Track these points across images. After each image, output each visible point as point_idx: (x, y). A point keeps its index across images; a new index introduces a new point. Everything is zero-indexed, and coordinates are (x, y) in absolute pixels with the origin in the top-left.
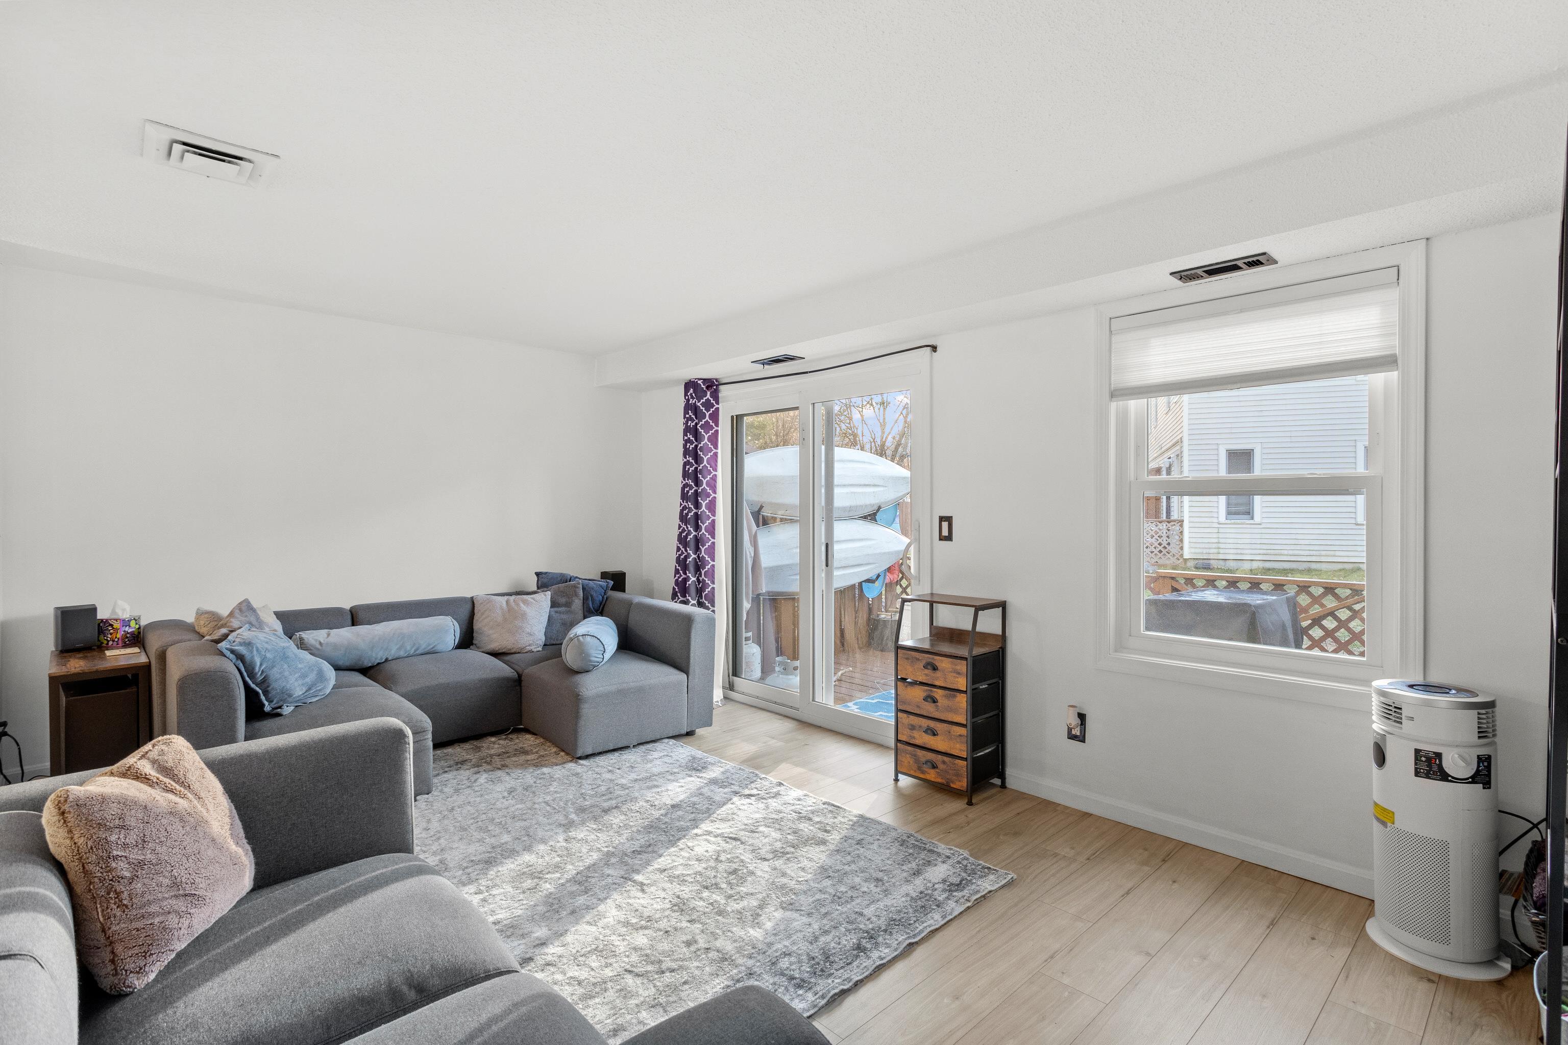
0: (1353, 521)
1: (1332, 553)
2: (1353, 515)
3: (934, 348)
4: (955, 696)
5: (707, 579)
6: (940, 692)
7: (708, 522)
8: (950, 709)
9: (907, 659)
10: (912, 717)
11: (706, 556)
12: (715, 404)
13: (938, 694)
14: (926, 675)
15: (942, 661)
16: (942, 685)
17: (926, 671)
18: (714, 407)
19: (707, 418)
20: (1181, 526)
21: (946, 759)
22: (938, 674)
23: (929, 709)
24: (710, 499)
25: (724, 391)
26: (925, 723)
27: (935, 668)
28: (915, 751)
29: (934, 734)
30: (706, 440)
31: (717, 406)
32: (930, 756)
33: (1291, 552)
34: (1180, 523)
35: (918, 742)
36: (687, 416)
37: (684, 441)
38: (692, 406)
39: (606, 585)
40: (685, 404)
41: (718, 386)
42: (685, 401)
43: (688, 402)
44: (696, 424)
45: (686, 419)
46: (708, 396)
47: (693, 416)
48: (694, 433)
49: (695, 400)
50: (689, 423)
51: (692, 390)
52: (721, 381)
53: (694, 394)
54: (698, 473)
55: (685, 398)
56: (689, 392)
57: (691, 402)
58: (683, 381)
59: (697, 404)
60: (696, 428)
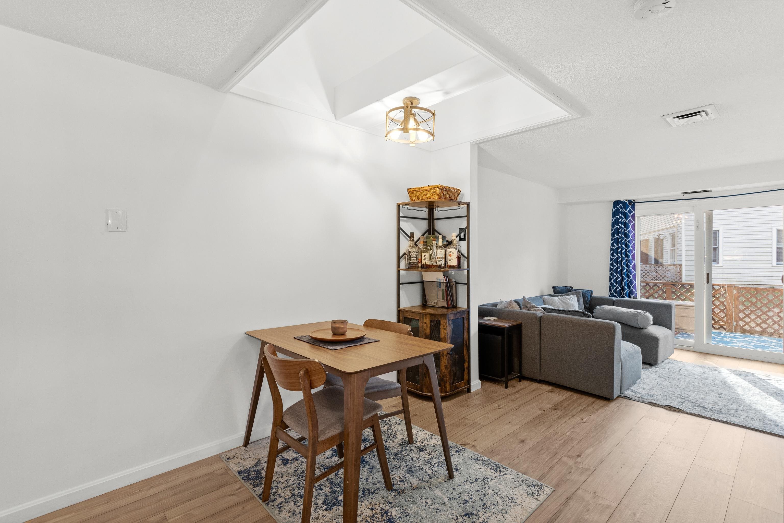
0: (771, 265)
1: (760, 280)
2: (770, 262)
5: (634, 289)
7: (632, 264)
11: (633, 279)
12: (633, 211)
18: (633, 213)
19: (630, 217)
20: (681, 267)
24: (633, 254)
25: (637, 206)
30: (630, 228)
31: (634, 212)
33: (738, 280)
34: (680, 266)
36: (617, 216)
37: (615, 228)
38: (622, 212)
39: (590, 292)
40: (614, 211)
41: (634, 203)
42: (614, 210)
43: (617, 210)
44: (624, 220)
45: (615, 218)
46: (630, 208)
47: (623, 217)
48: (623, 224)
49: (623, 209)
50: (620, 220)
51: (621, 205)
52: (636, 201)
53: (622, 207)
54: (627, 242)
55: (614, 209)
56: (619, 206)
57: (621, 210)
58: (613, 201)
59: (626, 211)
60: (625, 222)
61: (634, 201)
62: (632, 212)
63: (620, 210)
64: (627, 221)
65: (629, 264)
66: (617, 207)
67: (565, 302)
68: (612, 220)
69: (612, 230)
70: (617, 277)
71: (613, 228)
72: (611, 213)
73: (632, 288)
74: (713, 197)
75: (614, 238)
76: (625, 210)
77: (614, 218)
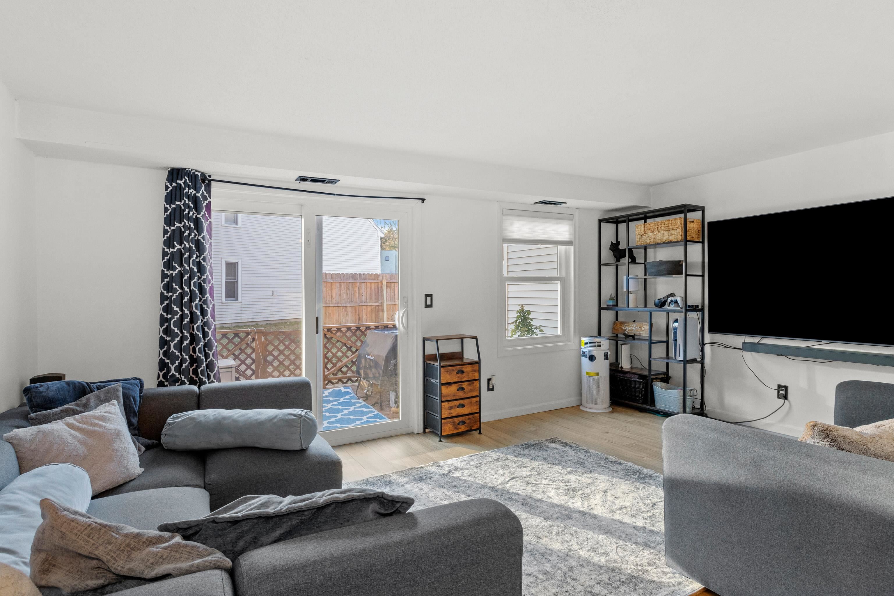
3: (423, 200)
4: (473, 383)
6: (466, 383)
7: (211, 306)
8: (471, 391)
9: (447, 372)
10: (450, 402)
12: (208, 197)
13: (465, 385)
14: (458, 377)
15: (466, 368)
16: (467, 379)
17: (458, 375)
18: (208, 201)
19: (204, 210)
21: (470, 416)
22: (465, 374)
23: (461, 394)
24: (211, 285)
25: (214, 187)
26: (457, 403)
27: (463, 372)
28: (453, 420)
29: (463, 406)
31: (210, 200)
32: (461, 419)
35: (454, 415)
36: (177, 203)
37: (172, 228)
38: (189, 195)
39: (138, 382)
40: (171, 191)
41: (210, 181)
42: (171, 188)
43: (178, 190)
44: (194, 213)
45: (173, 206)
46: (203, 189)
47: (191, 205)
48: (193, 222)
49: (192, 190)
50: (186, 212)
51: (187, 179)
52: (212, 178)
53: (190, 184)
54: (202, 261)
55: (171, 185)
56: (181, 180)
57: (186, 190)
58: (167, 168)
59: (197, 195)
60: (194, 217)
61: (210, 176)
62: (206, 199)
63: (184, 189)
64: (199, 216)
65: (205, 306)
66: (179, 181)
67: (94, 432)
68: (166, 210)
69: (165, 232)
70: (181, 338)
71: (168, 228)
72: (163, 193)
73: (211, 357)
74: (334, 194)
75: (172, 250)
76: (194, 192)
77: (170, 207)
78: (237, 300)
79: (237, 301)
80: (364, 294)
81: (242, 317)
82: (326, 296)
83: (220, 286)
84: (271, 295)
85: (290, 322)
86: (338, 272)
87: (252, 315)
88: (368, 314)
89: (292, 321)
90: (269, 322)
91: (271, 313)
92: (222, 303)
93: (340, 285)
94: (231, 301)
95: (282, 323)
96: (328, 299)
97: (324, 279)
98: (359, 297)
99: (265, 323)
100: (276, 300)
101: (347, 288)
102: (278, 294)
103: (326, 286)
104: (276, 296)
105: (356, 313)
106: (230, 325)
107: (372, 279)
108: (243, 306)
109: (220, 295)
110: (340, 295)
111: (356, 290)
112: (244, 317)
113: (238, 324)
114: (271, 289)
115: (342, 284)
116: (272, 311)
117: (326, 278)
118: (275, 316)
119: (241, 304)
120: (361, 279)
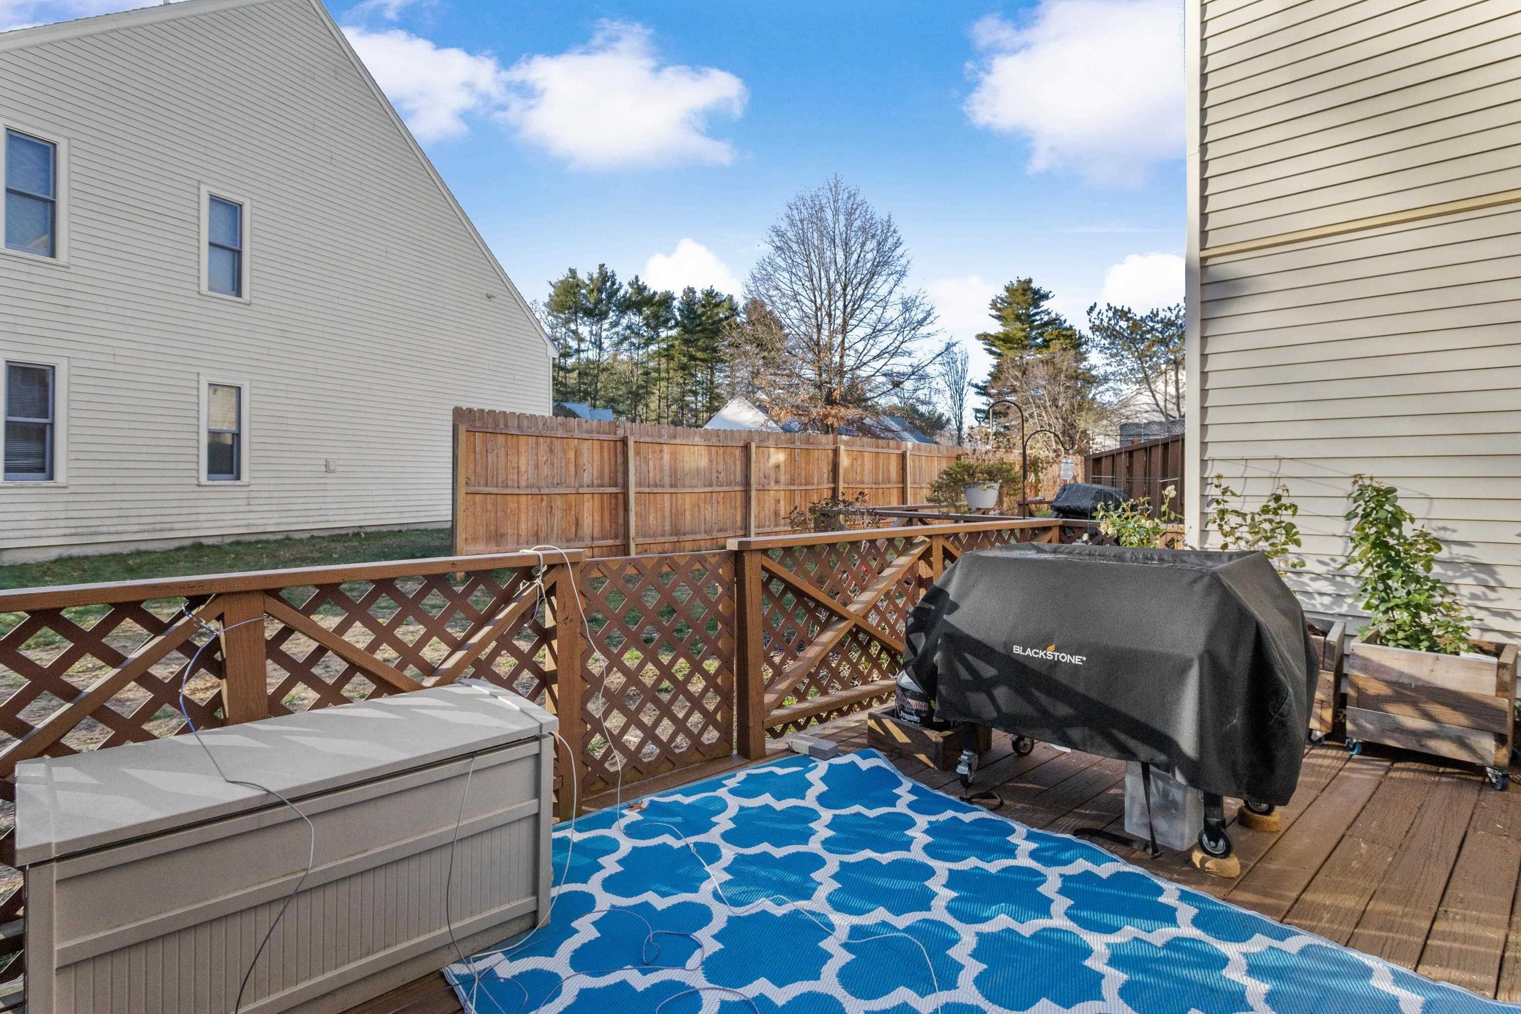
78: (238, 478)
79: (238, 483)
80: (588, 466)
81: (252, 522)
82: (506, 468)
83: (195, 443)
84: (324, 469)
85: (366, 533)
86: (533, 413)
87: (275, 515)
88: (595, 514)
89: (368, 530)
90: (316, 534)
91: (323, 512)
92: (199, 485)
93: (537, 444)
94: (224, 482)
95: (347, 535)
96: (510, 477)
97: (502, 426)
98: (576, 474)
99: (306, 535)
100: (335, 481)
101: (551, 451)
102: (339, 469)
103: (506, 442)
104: (333, 472)
105: (570, 509)
106: (220, 539)
107: (604, 433)
108: (252, 495)
109: (194, 466)
110: (537, 467)
111: (571, 455)
112: (255, 522)
113: (240, 538)
114: (320, 456)
115: (541, 440)
116: (324, 506)
117: (506, 425)
118: (331, 518)
119: (248, 489)
120: (581, 432)
